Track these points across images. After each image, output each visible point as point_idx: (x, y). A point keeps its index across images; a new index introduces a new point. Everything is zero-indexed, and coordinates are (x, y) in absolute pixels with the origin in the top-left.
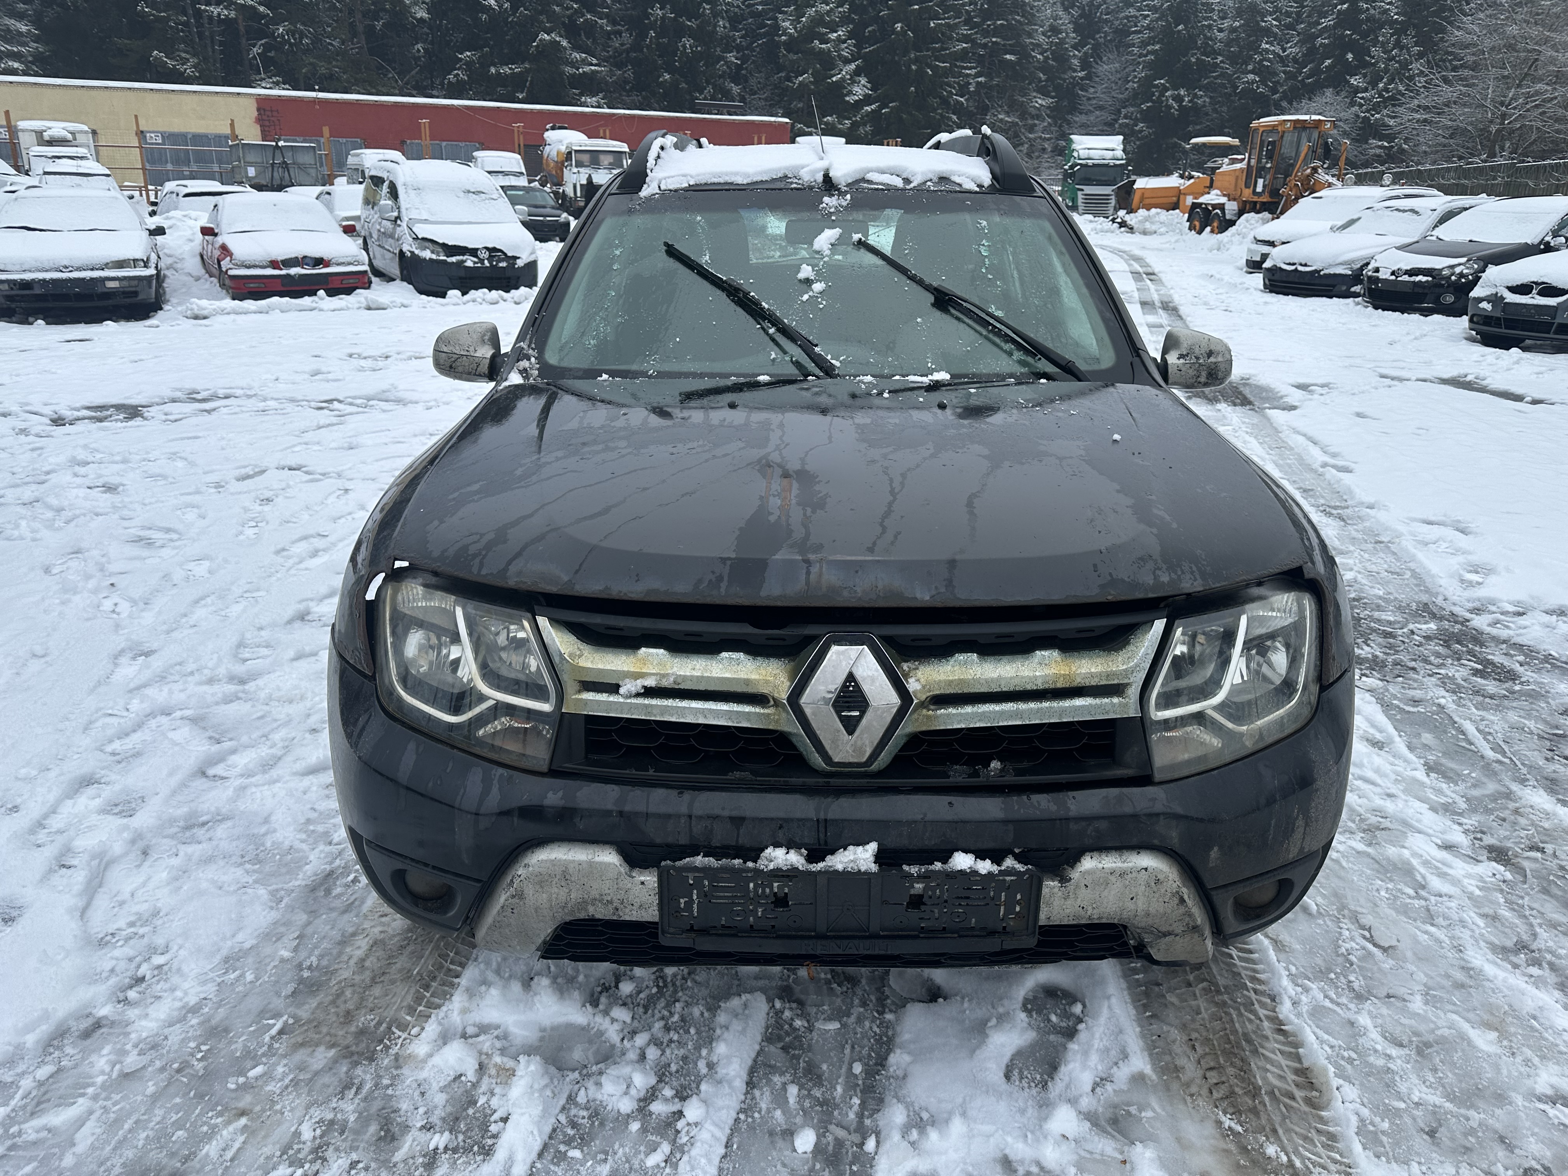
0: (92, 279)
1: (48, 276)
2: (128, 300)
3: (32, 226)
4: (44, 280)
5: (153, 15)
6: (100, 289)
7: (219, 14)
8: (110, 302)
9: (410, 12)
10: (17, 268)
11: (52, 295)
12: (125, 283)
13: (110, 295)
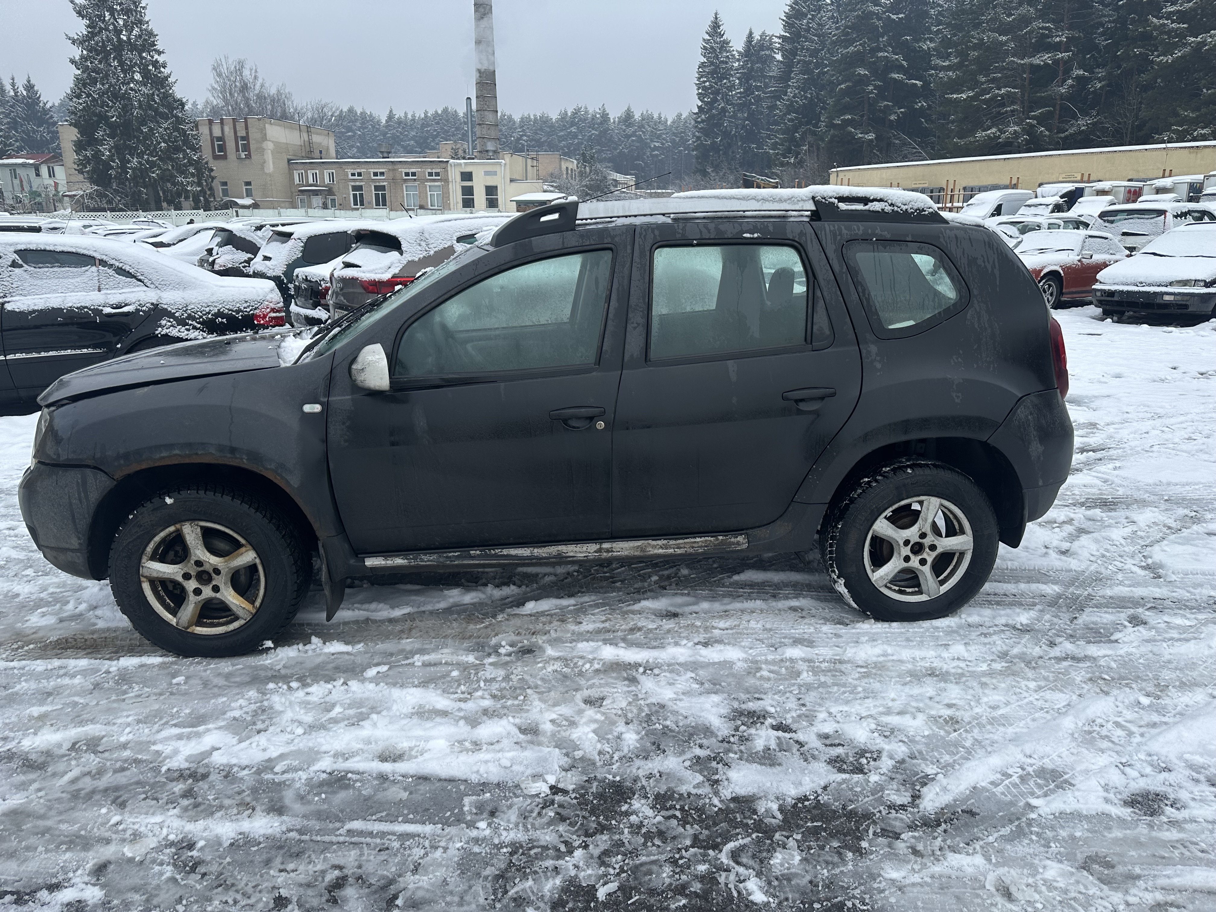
0: (1154, 293)
1: (1125, 288)
2: (1179, 311)
3: (1158, 252)
4: (1122, 291)
6: (1158, 301)
8: (1166, 311)
10: (1111, 281)
11: (1127, 302)
12: (1179, 298)
13: (1167, 305)
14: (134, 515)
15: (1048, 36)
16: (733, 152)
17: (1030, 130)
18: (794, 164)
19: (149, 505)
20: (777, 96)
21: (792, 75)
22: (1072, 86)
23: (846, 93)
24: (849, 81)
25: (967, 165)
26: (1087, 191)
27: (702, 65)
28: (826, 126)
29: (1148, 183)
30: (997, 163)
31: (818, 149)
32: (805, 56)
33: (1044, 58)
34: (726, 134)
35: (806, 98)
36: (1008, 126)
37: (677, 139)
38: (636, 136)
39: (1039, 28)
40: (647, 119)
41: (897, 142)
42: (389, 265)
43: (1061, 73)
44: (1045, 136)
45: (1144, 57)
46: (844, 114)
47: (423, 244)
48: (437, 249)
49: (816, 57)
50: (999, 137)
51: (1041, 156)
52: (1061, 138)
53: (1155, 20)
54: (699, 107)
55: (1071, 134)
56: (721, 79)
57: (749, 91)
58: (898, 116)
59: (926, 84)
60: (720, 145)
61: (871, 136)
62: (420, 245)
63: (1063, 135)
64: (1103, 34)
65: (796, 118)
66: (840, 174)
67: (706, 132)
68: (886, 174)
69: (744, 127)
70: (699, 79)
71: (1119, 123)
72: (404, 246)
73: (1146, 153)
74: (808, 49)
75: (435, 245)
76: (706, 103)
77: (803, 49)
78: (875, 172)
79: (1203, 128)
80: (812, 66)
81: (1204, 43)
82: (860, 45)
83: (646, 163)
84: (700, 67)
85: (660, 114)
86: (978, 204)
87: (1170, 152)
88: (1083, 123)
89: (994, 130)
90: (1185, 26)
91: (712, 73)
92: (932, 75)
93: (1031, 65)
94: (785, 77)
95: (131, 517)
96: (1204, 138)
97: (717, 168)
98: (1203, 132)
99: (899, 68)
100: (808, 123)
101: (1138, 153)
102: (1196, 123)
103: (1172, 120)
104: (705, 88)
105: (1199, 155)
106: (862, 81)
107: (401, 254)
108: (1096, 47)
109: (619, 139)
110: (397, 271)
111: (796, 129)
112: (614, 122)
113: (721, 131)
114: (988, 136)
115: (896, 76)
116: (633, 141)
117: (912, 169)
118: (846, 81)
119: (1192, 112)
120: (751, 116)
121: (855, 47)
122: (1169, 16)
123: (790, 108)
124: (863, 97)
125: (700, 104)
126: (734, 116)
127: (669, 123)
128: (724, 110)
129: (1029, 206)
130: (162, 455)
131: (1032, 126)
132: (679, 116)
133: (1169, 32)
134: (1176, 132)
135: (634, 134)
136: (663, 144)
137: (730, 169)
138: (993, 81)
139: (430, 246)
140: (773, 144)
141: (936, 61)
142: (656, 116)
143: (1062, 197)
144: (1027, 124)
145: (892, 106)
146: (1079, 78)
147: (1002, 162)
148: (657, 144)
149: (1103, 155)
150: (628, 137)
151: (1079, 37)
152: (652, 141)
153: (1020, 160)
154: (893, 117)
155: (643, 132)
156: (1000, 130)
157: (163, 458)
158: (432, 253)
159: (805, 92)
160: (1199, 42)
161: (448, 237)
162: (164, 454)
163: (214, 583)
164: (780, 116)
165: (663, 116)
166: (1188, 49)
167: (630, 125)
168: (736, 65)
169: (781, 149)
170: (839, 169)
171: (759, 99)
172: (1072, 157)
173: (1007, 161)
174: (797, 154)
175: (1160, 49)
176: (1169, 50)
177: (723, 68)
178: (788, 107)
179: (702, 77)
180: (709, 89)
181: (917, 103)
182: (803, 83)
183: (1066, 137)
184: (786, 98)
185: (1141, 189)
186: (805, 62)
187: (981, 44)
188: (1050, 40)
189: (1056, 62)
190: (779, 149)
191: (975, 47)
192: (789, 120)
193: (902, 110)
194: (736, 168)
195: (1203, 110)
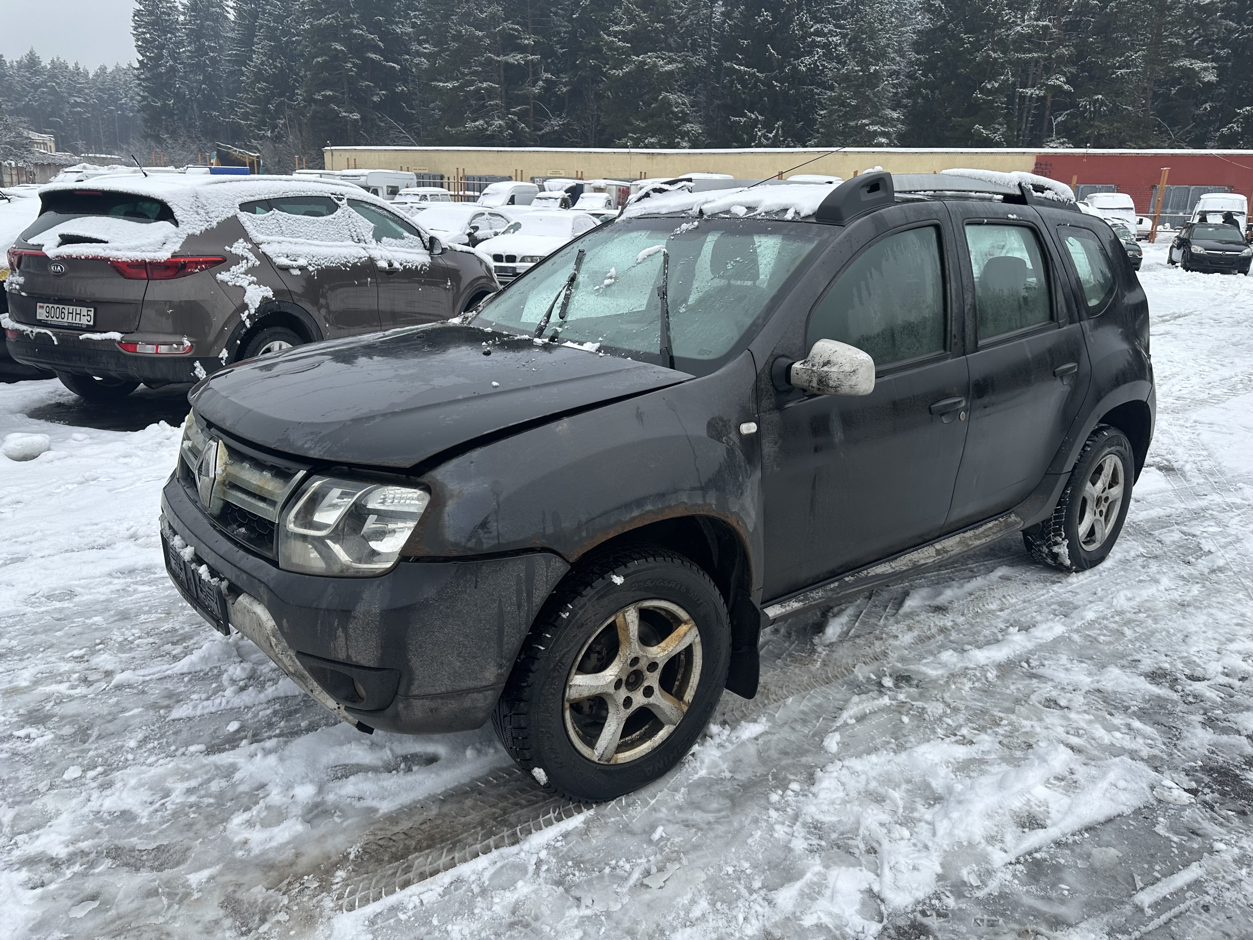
5: (983, 99)
7: (1032, 94)
9: (1197, 77)
14: (570, 611)
15: (517, 38)
16: (190, 119)
17: (512, 125)
18: (272, 138)
19: (589, 592)
20: (242, 60)
21: (255, 40)
22: (542, 88)
23: (322, 67)
24: (326, 54)
25: (463, 154)
26: (586, 187)
27: (137, 13)
28: (304, 100)
29: (634, 183)
30: (491, 154)
31: (300, 125)
32: (268, 20)
33: (515, 58)
34: (179, 96)
35: (276, 67)
36: (493, 119)
37: (106, 97)
38: (47, 87)
39: (509, 29)
40: (58, 68)
41: (383, 124)
42: (163, 240)
43: (531, 75)
44: (526, 132)
45: (596, 69)
46: (324, 90)
47: (202, 212)
48: (219, 219)
49: (282, 24)
50: (486, 130)
51: (530, 152)
52: (538, 135)
53: (605, 36)
54: (140, 62)
55: (547, 133)
56: (165, 33)
57: (200, 51)
58: (381, 98)
59: (404, 69)
60: (174, 109)
61: (356, 116)
62: (198, 214)
63: (540, 133)
64: (558, 42)
65: (268, 88)
66: (334, 153)
67: (154, 93)
68: (383, 157)
69: (200, 90)
70: (135, 29)
71: (584, 126)
72: (178, 214)
73: (615, 156)
74: (270, 14)
75: (216, 214)
76: (149, 59)
77: (264, 12)
78: (373, 154)
79: (652, 137)
80: (278, 33)
81: (644, 63)
82: (333, 18)
83: (66, 122)
84: (135, 15)
85: (76, 64)
86: (494, 194)
87: (633, 157)
88: (556, 123)
89: (481, 122)
90: (629, 45)
91: (153, 24)
92: (407, 60)
93: (507, 63)
94: (247, 41)
95: (565, 616)
96: (652, 146)
97: (174, 134)
98: (652, 140)
99: (375, 49)
100: (281, 95)
101: (608, 156)
102: (645, 132)
103: (627, 127)
104: (145, 40)
105: (655, 161)
106: (336, 56)
107: (176, 223)
108: (554, 53)
109: (24, 89)
110: (177, 248)
111: (268, 100)
112: (12, 67)
113: (173, 93)
114: (477, 127)
115: (373, 56)
116: (43, 92)
117: (410, 153)
118: (321, 55)
119: (642, 121)
120: (208, 78)
121: (328, 19)
122: (615, 34)
123: (259, 76)
124: (341, 74)
125: (141, 58)
126: (185, 77)
127: (91, 76)
128: (172, 69)
129: (540, 198)
130: (633, 515)
131: (514, 122)
132: (103, 69)
133: (618, 49)
134: (632, 139)
135: (43, 84)
136: (86, 100)
137: (190, 137)
138: (474, 73)
139: (212, 215)
140: (242, 113)
141: (414, 47)
142: (71, 66)
143: (566, 192)
144: (510, 119)
145: (374, 87)
146: (547, 81)
147: (495, 154)
148: (79, 100)
149: (581, 155)
150: (36, 87)
151: (543, 42)
152: (70, 95)
153: (511, 154)
154: (376, 99)
155: (57, 84)
156: (487, 123)
157: (634, 519)
158: (214, 224)
159: (275, 61)
160: (641, 62)
161: (229, 203)
162: (636, 513)
163: (646, 684)
164: (247, 84)
165: (81, 66)
166: (633, 66)
167: (36, 73)
168: (182, 18)
169: (253, 121)
170: (333, 148)
171: (214, 61)
172: (555, 155)
173: (500, 154)
174: (274, 127)
175: (610, 62)
176: (618, 66)
177: (167, 21)
178: (255, 74)
179: (140, 26)
180: (150, 42)
181: (397, 87)
182: (269, 50)
183: (543, 135)
184: (251, 63)
185: (628, 188)
186: (268, 27)
187: (458, 37)
188: (519, 41)
189: (527, 62)
190: (251, 120)
191: (455, 38)
192: (259, 89)
193: (384, 92)
194: (197, 137)
195: (650, 121)
